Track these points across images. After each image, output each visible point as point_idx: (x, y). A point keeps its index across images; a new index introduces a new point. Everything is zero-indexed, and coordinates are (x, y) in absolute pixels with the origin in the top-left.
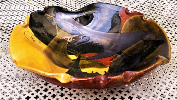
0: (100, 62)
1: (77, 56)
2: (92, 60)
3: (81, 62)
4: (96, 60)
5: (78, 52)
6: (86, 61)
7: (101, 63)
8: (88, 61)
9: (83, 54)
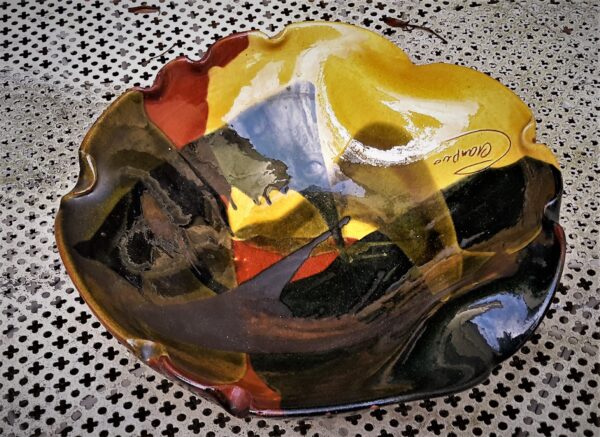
0: (269, 248)
1: (348, 239)
2: (297, 247)
3: (322, 227)
4: (287, 254)
5: (359, 258)
6: (312, 237)
7: (265, 247)
8: (304, 239)
9: (339, 258)
